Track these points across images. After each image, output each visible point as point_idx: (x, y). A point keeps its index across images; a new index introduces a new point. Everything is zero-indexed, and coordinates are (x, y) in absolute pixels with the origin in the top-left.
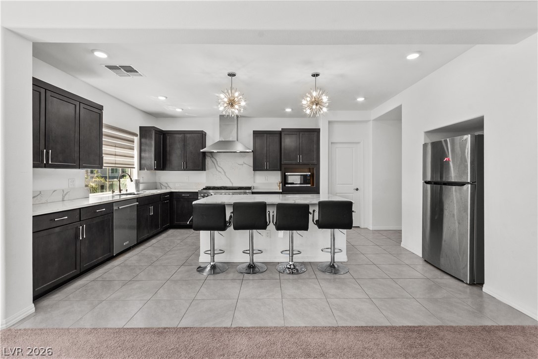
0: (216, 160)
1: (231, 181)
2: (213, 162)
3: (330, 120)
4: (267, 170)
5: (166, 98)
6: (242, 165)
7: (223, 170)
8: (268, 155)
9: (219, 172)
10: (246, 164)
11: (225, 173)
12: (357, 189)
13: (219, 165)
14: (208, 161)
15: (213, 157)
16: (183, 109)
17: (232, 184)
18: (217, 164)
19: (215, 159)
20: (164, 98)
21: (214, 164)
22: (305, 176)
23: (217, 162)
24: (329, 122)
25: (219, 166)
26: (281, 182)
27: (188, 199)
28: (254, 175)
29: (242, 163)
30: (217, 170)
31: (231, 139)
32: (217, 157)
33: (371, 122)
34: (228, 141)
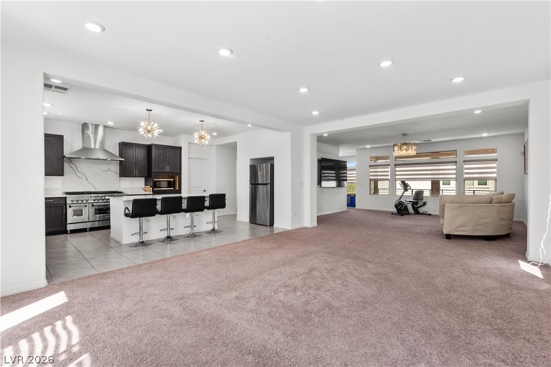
0: (75, 166)
1: (93, 186)
2: (72, 167)
3: (190, 142)
4: (136, 176)
6: (107, 171)
7: (84, 175)
8: (137, 164)
9: (80, 177)
10: (110, 170)
11: (87, 178)
12: (205, 191)
13: (79, 170)
14: (67, 167)
15: (72, 163)
17: (96, 189)
18: (77, 169)
19: (74, 164)
21: (74, 170)
22: (169, 182)
23: (77, 168)
24: (189, 143)
25: (80, 172)
26: (151, 187)
27: (51, 206)
28: (120, 181)
29: (107, 169)
30: (77, 175)
31: (98, 147)
32: (77, 162)
33: (214, 147)
34: (95, 149)
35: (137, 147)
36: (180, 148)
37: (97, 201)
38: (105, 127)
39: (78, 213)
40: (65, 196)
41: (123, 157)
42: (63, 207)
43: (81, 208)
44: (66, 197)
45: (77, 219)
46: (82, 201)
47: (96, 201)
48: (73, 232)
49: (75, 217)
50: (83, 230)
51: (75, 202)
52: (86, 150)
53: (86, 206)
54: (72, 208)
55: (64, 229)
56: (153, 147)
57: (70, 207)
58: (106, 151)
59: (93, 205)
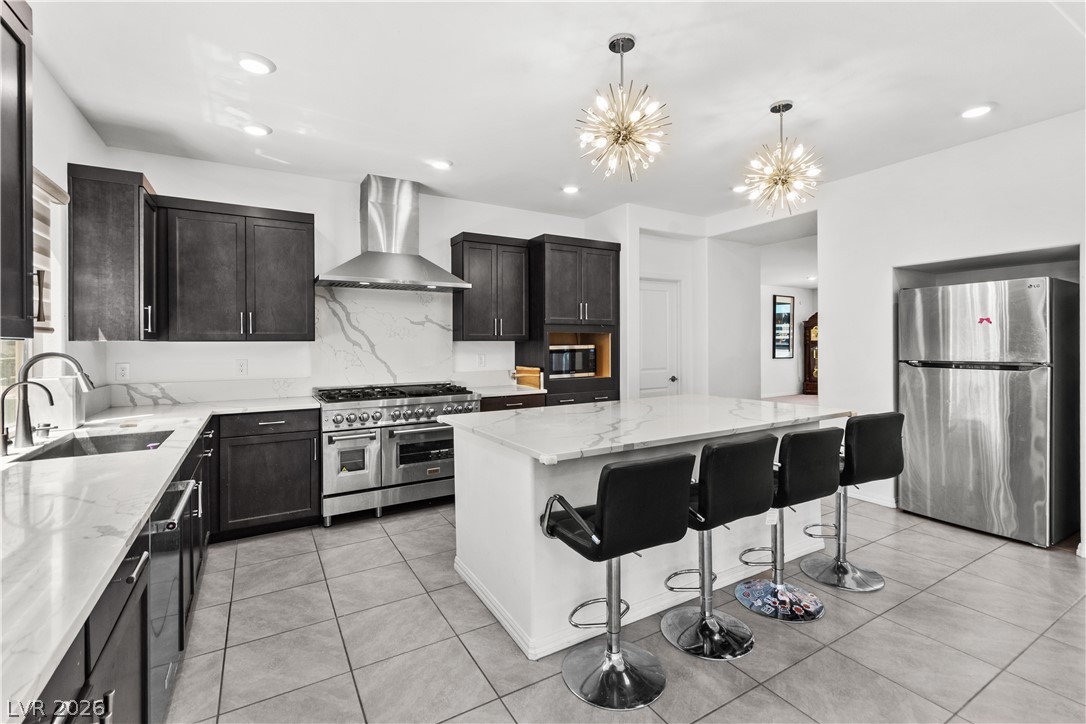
0: (344, 308)
1: (389, 370)
2: (335, 313)
3: (643, 226)
4: (498, 338)
5: (273, 68)
6: (422, 324)
7: (366, 337)
8: (500, 300)
9: (355, 343)
10: (430, 321)
11: (372, 346)
12: (673, 379)
13: (354, 322)
14: (322, 310)
15: (335, 300)
16: (270, 131)
17: (394, 377)
18: (349, 320)
19: (340, 303)
20: (263, 69)
21: (340, 320)
23: (348, 315)
24: (642, 231)
25: (355, 328)
26: (542, 370)
27: (280, 438)
28: (454, 351)
29: (421, 318)
30: (348, 338)
31: (397, 248)
32: (347, 297)
33: (706, 241)
34: (388, 255)
35: (501, 248)
36: (616, 248)
37: (404, 421)
38: (419, 188)
39: (353, 461)
40: (316, 405)
41: (466, 277)
42: (311, 440)
43: (359, 444)
44: (319, 410)
45: (349, 479)
46: (363, 420)
47: (398, 422)
48: (340, 520)
49: (345, 474)
50: (366, 516)
51: (344, 425)
52: (369, 257)
53: (373, 438)
54: (337, 446)
55: (315, 513)
56: (547, 246)
57: (331, 441)
58: (421, 261)
59: (392, 435)
